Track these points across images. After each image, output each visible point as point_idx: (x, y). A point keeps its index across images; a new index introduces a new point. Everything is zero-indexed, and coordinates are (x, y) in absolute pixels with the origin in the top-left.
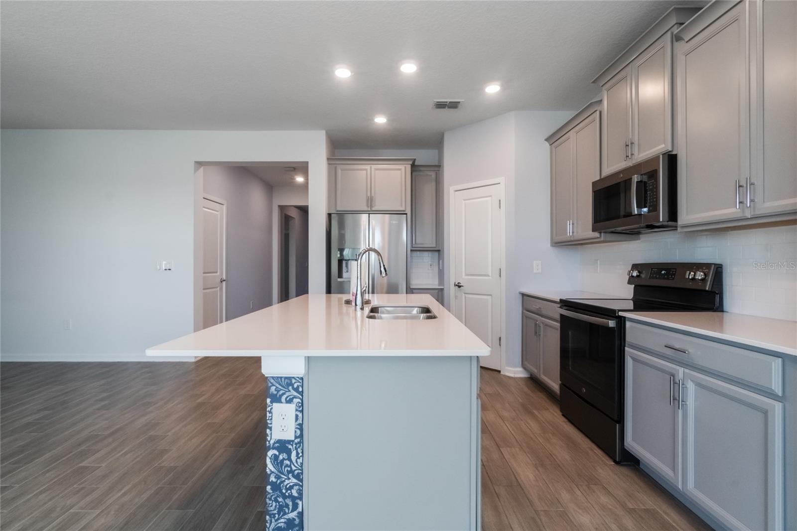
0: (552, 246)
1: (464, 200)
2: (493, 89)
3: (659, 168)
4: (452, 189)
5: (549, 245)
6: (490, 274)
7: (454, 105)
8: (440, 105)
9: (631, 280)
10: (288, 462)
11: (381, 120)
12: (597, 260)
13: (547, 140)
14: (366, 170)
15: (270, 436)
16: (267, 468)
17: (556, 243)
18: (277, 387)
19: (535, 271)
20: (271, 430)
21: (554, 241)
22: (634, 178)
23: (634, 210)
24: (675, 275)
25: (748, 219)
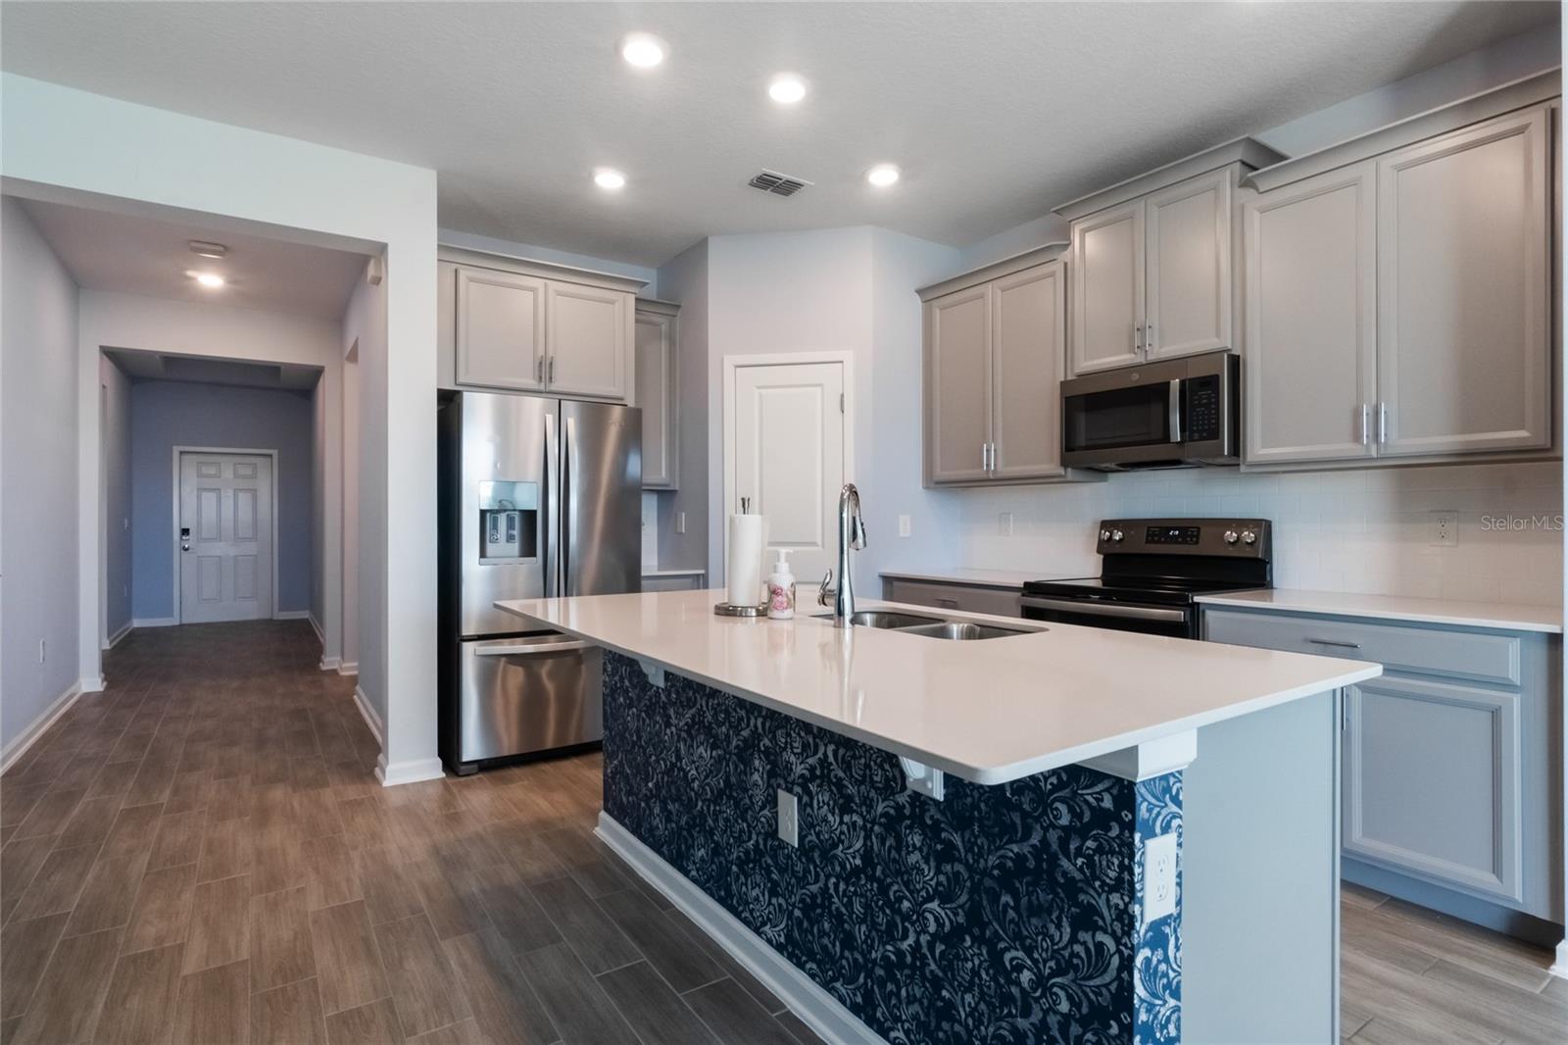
0: (927, 488)
1: (758, 387)
2: (884, 177)
3: (1223, 373)
4: (730, 361)
5: (921, 488)
6: (819, 541)
7: (787, 188)
8: (765, 182)
9: (1103, 546)
10: (1163, 967)
11: (610, 181)
12: (1009, 514)
13: (920, 292)
14: (534, 290)
15: (1139, 918)
16: (1135, 996)
17: (937, 483)
18: (1150, 803)
19: (902, 534)
20: (1141, 905)
21: (936, 479)
22: (1175, 383)
23: (1176, 435)
24: (1198, 537)
25: (1372, 459)
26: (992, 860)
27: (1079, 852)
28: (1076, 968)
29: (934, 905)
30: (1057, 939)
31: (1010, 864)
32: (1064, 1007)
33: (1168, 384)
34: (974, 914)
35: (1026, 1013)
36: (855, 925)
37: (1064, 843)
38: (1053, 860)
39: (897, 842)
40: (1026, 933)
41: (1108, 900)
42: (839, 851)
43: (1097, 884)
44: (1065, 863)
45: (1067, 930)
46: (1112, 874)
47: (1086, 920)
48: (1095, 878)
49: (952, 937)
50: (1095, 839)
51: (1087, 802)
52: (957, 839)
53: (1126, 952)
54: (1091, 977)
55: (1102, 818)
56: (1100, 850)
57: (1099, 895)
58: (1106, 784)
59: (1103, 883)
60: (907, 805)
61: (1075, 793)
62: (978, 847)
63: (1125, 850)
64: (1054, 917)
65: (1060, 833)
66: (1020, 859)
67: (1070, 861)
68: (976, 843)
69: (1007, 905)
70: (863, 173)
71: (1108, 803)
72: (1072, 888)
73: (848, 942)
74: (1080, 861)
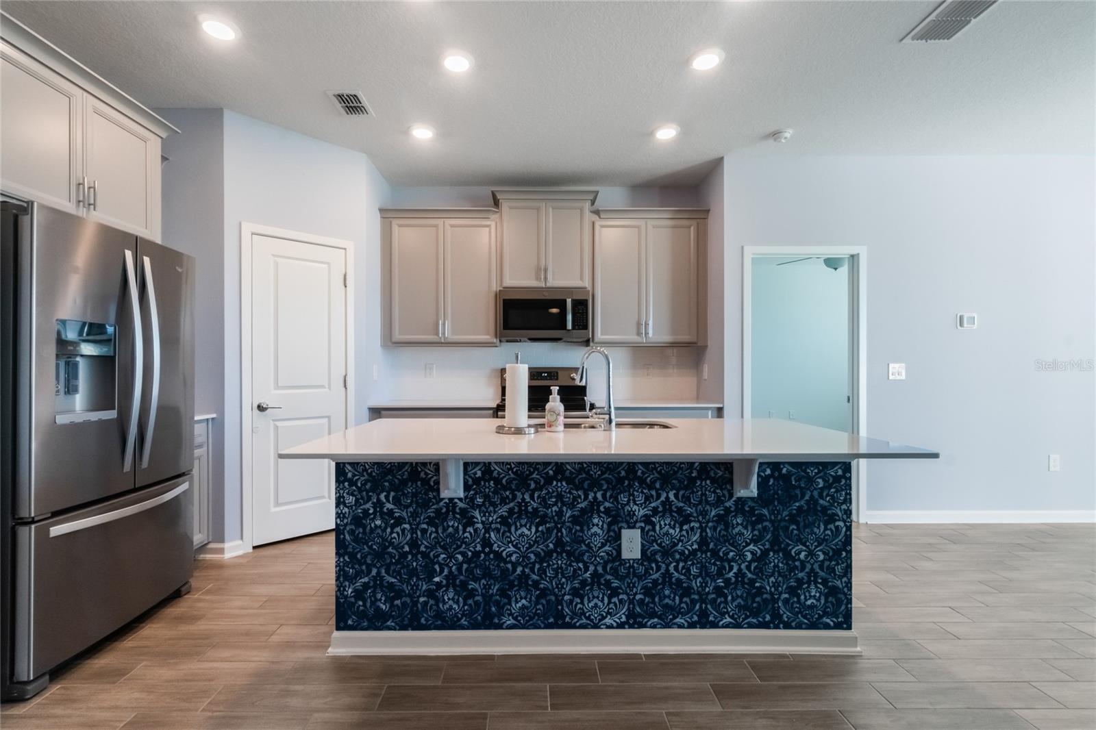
5: (380, 345)
12: (432, 364)
13: (381, 210)
16: (853, 537)
17: (389, 343)
21: (394, 340)
22: (569, 301)
23: (569, 326)
24: (557, 376)
25: (644, 343)
26: (785, 513)
27: (827, 495)
28: (826, 540)
29: (751, 547)
30: (818, 532)
31: (794, 512)
32: (822, 557)
33: (565, 300)
34: (775, 542)
35: (802, 570)
36: (692, 581)
37: (821, 496)
38: (816, 502)
39: (725, 527)
40: (803, 537)
41: (840, 508)
42: (679, 547)
43: (836, 504)
44: (821, 502)
45: (822, 527)
46: (842, 498)
47: (832, 519)
48: (834, 502)
49: (761, 559)
50: (835, 488)
51: (831, 475)
52: (765, 512)
53: (848, 524)
54: (833, 541)
55: (837, 479)
56: (837, 491)
57: (837, 508)
58: (839, 466)
59: (838, 503)
60: (732, 506)
61: (826, 473)
62: (777, 511)
63: (847, 488)
64: (816, 525)
65: (819, 490)
66: (800, 508)
67: (823, 500)
68: (776, 509)
69: (793, 529)
70: (409, 128)
71: (840, 472)
72: (824, 509)
73: (687, 592)
74: (828, 499)
